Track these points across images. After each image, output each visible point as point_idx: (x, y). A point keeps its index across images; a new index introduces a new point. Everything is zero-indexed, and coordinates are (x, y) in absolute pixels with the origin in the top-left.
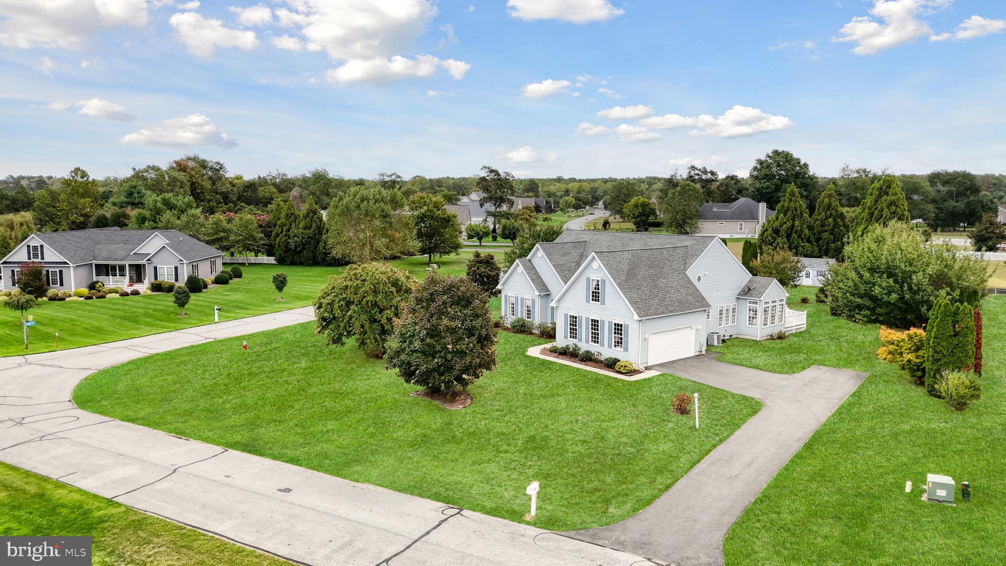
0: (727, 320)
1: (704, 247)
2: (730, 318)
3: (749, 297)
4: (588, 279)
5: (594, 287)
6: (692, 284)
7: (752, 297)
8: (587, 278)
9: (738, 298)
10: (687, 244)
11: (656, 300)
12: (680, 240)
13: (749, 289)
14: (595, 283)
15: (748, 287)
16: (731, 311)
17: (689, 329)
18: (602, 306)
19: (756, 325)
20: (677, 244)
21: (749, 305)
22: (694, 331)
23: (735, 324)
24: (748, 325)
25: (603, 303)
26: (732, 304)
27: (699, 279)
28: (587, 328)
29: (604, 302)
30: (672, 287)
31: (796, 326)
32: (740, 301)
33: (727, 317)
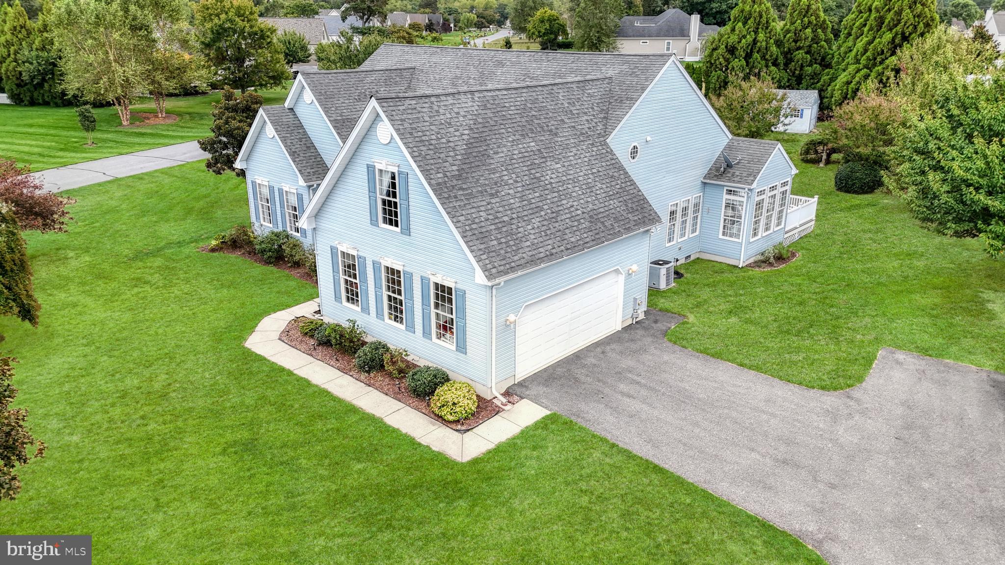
0: (684, 228)
1: (646, 79)
2: (689, 225)
3: (729, 180)
4: (370, 168)
5: (385, 188)
6: (621, 168)
7: (734, 182)
8: (368, 166)
9: (705, 183)
10: (610, 73)
11: (536, 222)
12: (597, 63)
13: (729, 166)
14: (387, 180)
15: (727, 160)
16: (690, 211)
17: (613, 275)
18: (406, 238)
19: (738, 236)
20: (589, 73)
21: (726, 196)
22: (621, 278)
23: (697, 233)
24: (721, 236)
25: (407, 231)
26: (693, 195)
27: (634, 152)
28: (377, 286)
29: (409, 229)
30: (575, 181)
31: (801, 226)
32: (708, 189)
33: (684, 222)
